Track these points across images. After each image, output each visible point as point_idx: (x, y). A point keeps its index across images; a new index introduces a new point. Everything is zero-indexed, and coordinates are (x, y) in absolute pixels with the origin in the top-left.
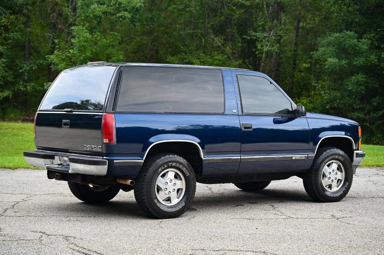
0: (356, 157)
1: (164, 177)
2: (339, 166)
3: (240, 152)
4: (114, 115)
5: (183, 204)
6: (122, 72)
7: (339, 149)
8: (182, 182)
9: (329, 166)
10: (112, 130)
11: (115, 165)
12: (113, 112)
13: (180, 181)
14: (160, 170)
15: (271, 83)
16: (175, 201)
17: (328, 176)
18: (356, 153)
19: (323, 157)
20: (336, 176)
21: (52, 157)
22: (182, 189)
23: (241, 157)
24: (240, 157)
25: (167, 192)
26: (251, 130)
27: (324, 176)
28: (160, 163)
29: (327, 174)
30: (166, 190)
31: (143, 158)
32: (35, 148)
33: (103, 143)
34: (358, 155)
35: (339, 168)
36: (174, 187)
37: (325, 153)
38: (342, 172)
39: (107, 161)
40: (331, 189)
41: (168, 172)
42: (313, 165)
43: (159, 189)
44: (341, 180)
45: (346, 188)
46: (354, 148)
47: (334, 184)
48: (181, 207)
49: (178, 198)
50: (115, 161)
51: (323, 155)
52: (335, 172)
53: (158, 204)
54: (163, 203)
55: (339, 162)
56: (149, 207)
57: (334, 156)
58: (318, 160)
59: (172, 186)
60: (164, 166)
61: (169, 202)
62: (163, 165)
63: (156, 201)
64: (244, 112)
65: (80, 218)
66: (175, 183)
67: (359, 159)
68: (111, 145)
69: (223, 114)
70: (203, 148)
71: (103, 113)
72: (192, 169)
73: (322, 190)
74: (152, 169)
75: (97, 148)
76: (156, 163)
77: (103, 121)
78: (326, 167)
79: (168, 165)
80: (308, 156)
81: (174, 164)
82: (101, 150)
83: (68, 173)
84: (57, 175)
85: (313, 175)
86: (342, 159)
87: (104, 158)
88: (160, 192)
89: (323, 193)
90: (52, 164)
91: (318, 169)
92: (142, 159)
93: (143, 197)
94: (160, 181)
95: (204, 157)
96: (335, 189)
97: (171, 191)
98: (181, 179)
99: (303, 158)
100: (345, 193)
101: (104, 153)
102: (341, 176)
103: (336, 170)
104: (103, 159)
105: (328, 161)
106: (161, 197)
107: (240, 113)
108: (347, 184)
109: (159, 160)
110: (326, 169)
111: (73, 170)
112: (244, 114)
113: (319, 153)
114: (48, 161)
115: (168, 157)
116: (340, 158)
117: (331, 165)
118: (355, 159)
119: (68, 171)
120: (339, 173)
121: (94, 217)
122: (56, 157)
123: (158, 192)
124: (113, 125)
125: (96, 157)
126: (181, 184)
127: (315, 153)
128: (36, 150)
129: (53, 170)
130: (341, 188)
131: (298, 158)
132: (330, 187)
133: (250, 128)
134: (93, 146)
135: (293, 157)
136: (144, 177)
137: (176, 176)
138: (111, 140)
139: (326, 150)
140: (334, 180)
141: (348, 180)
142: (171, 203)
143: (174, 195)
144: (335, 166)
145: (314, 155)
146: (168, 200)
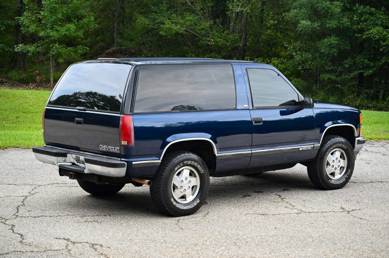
0: (358, 144)
1: (179, 175)
2: (342, 153)
3: (252, 146)
4: (131, 116)
5: (198, 201)
6: (137, 71)
7: (342, 137)
8: (197, 179)
9: (332, 154)
10: (130, 132)
11: (133, 166)
12: (131, 113)
13: (194, 178)
14: (176, 169)
15: (279, 75)
16: (190, 198)
17: (332, 164)
18: (358, 140)
19: (328, 146)
20: (339, 164)
21: (64, 155)
22: (196, 186)
23: (253, 152)
24: (251, 151)
25: (182, 190)
26: (262, 124)
27: (328, 164)
28: (176, 162)
29: (330, 162)
30: (181, 188)
31: (160, 159)
32: (43, 142)
33: (121, 146)
34: (360, 142)
35: (342, 155)
36: (189, 185)
37: (329, 142)
38: (344, 159)
39: (126, 163)
40: (334, 177)
41: (183, 170)
42: (318, 155)
43: (175, 187)
44: (344, 168)
45: (348, 175)
46: (356, 135)
47: (337, 171)
48: (195, 204)
49: (193, 195)
50: (133, 163)
51: (327, 144)
52: (338, 160)
53: (174, 203)
54: (179, 201)
55: (342, 150)
56: (165, 206)
57: (338, 144)
58: (323, 149)
59: (187, 183)
60: (180, 165)
61: (184, 199)
62: (179, 163)
63: (172, 200)
64: (254, 106)
65: (96, 218)
66: (190, 181)
67: (360, 145)
68: (130, 148)
69: (236, 109)
70: (217, 145)
71: (120, 114)
72: (206, 166)
73: (326, 178)
74: (168, 168)
75: (115, 149)
76: (172, 162)
77: (121, 123)
78: (330, 155)
79: (184, 164)
80: (314, 146)
81: (189, 162)
82: (119, 152)
83: (83, 173)
84: (71, 174)
85: (318, 164)
86: (345, 147)
87: (122, 159)
88: (176, 190)
89: (327, 181)
90: (64, 162)
91: (323, 158)
92: (159, 160)
93: (159, 196)
94: (176, 180)
95: (218, 154)
96: (338, 176)
97: (186, 188)
98: (195, 176)
99: (309, 148)
100: (348, 180)
101: (123, 155)
102: (343, 163)
103: (339, 157)
104: (121, 161)
105: (332, 150)
106: (176, 195)
107: (251, 108)
108: (349, 171)
109: (175, 159)
110: (330, 158)
111: (89, 170)
112: (254, 108)
113: (324, 142)
114: (60, 159)
115: (184, 155)
116: (343, 146)
117: (335, 153)
118: (357, 146)
119: (83, 171)
120: (342, 160)
121: (110, 215)
122: (68, 155)
123: (174, 190)
124: (131, 127)
125: (113, 158)
126: (196, 181)
127: (320, 143)
128: (45, 145)
129: (67, 169)
130: (343, 175)
131: (304, 149)
132: (333, 174)
133: (260, 122)
134: (110, 147)
135: (300, 148)
136: (161, 176)
137: (191, 174)
138: (129, 142)
139: (330, 139)
140: (337, 168)
141: (350, 166)
142: (186, 200)
143: (188, 192)
144: (338, 154)
145: (320, 145)
146: (183, 197)
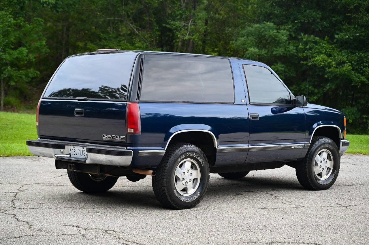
0: (342, 146)
1: (181, 167)
2: (329, 154)
3: (248, 142)
4: (138, 104)
5: (199, 195)
6: (143, 60)
7: (329, 138)
8: (198, 172)
9: (320, 154)
10: (137, 120)
11: (139, 155)
12: (138, 101)
13: (195, 171)
14: (179, 160)
15: (272, 73)
16: (191, 191)
17: (319, 164)
18: (343, 142)
19: (316, 147)
20: (326, 165)
21: (62, 147)
22: (197, 179)
23: (250, 147)
24: (249, 146)
25: (184, 182)
26: (258, 119)
27: (316, 164)
28: (180, 153)
29: (318, 162)
30: (183, 180)
31: (164, 148)
32: (37, 136)
33: (127, 134)
34: (345, 144)
35: (328, 157)
36: (191, 178)
37: (317, 142)
38: (330, 160)
39: (132, 151)
40: (321, 178)
41: (185, 162)
42: (307, 154)
43: (177, 179)
44: (330, 169)
45: (334, 176)
46: (341, 137)
47: (324, 172)
48: (196, 197)
49: (194, 188)
50: (139, 152)
51: (316, 144)
52: (325, 160)
53: (177, 195)
54: (181, 193)
55: (329, 151)
56: (168, 197)
57: (325, 145)
58: (312, 149)
59: (188, 175)
60: (183, 157)
61: (185, 192)
62: (182, 155)
63: (175, 192)
64: (251, 102)
66: (191, 173)
67: (344, 147)
68: (137, 135)
69: (233, 104)
70: (217, 138)
71: (127, 102)
72: (207, 159)
73: (315, 178)
74: (171, 159)
75: (120, 138)
76: (175, 153)
77: (127, 110)
78: (318, 156)
79: (186, 155)
80: (304, 145)
81: (192, 154)
82: (124, 140)
83: (84, 163)
84: (70, 166)
85: (307, 164)
86: (332, 148)
87: (128, 148)
88: (178, 182)
89: (316, 181)
90: (62, 154)
91: (312, 158)
92: (164, 150)
93: (163, 188)
94: (178, 172)
95: (218, 147)
96: (325, 177)
97: (188, 181)
98: (197, 169)
99: (300, 147)
100: (334, 181)
101: (128, 143)
102: (330, 164)
103: (326, 158)
104: (126, 149)
105: (320, 150)
106: (179, 186)
107: (248, 103)
108: (335, 172)
109: (178, 150)
110: (318, 158)
111: (91, 160)
112: (251, 104)
113: (313, 142)
114: (58, 151)
115: (186, 147)
116: (330, 147)
117: (322, 153)
118: (342, 148)
119: (85, 161)
120: (328, 161)
121: (110, 208)
122: (66, 147)
123: (176, 182)
124: (138, 115)
125: (118, 147)
126: (196, 174)
127: (310, 143)
128: (39, 139)
129: (66, 161)
130: (330, 176)
131: (296, 147)
132: (320, 175)
133: (257, 117)
134: (114, 136)
135: (292, 146)
136: (165, 167)
137: (193, 166)
138: (136, 130)
139: (318, 140)
140: (324, 168)
141: (336, 167)
142: (187, 193)
143: (190, 185)
144: (325, 155)
145: (310, 144)
146: (185, 190)
